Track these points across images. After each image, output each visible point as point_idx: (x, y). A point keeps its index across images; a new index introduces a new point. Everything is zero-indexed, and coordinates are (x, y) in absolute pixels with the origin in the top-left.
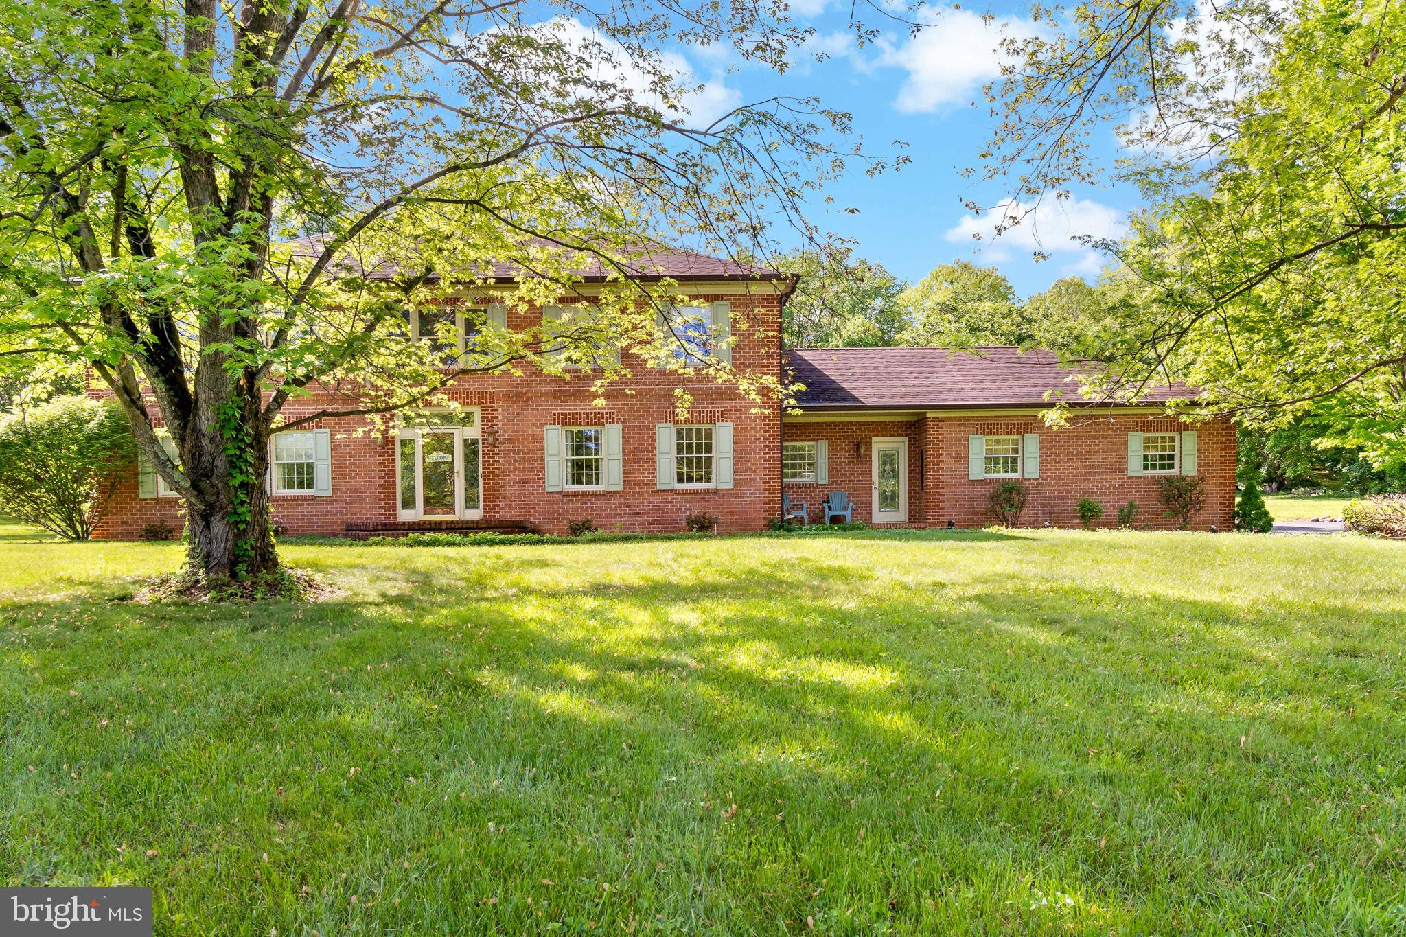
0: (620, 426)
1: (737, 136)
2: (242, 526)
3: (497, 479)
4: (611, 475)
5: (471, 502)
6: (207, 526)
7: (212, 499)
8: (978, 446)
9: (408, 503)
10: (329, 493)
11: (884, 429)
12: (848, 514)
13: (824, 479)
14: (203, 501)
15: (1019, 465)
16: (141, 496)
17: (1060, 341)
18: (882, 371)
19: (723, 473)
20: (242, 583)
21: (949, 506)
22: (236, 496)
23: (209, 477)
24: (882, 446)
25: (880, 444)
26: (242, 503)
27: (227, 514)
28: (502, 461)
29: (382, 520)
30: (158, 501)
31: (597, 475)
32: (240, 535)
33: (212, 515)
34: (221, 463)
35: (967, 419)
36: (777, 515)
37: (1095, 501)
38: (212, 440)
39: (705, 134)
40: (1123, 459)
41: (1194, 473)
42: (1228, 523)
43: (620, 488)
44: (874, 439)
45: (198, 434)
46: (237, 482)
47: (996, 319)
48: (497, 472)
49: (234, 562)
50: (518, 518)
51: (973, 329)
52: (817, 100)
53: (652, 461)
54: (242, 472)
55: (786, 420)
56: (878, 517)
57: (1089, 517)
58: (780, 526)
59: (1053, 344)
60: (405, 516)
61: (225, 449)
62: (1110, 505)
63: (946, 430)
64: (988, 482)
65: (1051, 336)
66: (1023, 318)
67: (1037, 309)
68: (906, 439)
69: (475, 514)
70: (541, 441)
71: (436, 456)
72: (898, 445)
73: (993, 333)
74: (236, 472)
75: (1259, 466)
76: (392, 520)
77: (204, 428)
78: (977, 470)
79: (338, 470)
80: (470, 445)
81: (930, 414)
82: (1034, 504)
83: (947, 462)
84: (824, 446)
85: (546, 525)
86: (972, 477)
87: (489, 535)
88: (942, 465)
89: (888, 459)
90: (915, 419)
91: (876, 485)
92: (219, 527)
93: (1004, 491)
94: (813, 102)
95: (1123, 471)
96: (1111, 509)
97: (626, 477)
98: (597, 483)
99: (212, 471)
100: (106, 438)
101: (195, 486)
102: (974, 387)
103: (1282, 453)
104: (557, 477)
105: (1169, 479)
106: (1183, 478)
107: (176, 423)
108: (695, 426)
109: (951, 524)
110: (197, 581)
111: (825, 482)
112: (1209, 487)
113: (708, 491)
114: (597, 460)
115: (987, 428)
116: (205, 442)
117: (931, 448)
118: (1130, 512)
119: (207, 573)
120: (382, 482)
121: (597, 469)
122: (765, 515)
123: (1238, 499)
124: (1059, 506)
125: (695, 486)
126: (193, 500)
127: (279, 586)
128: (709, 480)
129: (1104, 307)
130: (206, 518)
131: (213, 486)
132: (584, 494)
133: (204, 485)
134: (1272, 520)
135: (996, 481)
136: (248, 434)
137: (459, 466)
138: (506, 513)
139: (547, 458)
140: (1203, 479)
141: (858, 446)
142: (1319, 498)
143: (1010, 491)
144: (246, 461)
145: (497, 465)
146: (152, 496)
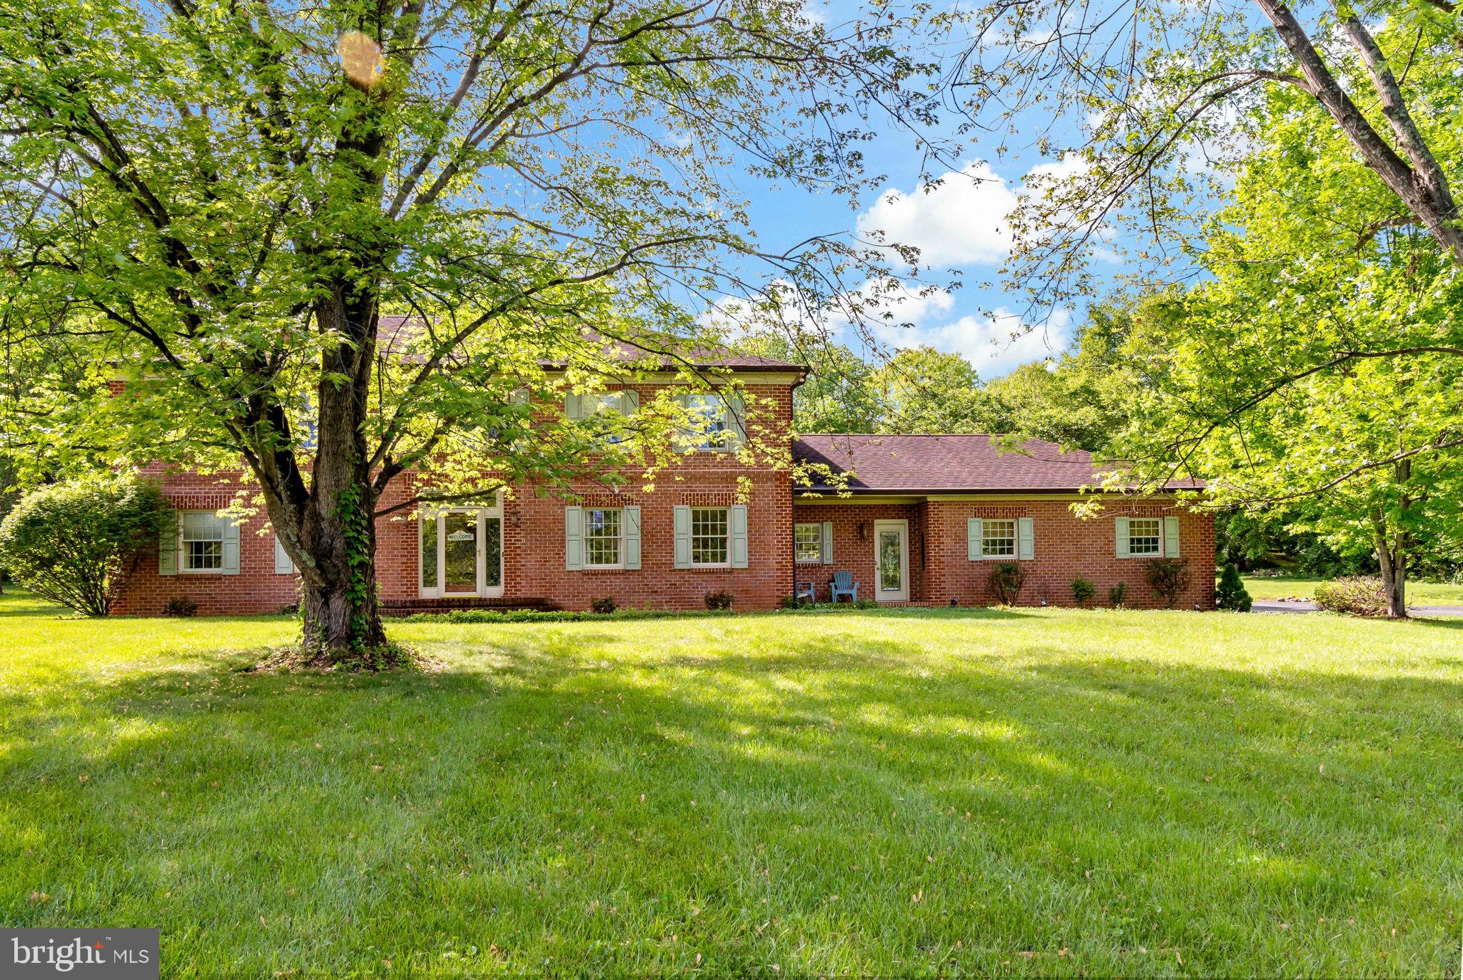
0: (639, 507)
1: (812, 262)
2: (359, 603)
3: (518, 558)
4: (630, 554)
5: (493, 579)
6: (326, 603)
7: (331, 577)
8: (976, 530)
9: (430, 581)
11: (886, 512)
12: (854, 592)
13: (829, 560)
14: (325, 579)
15: (1015, 547)
16: (161, 573)
17: (1040, 429)
18: (882, 456)
19: (738, 554)
20: (361, 654)
21: (950, 586)
22: (354, 575)
23: (329, 558)
24: (884, 528)
25: (882, 527)
26: (359, 581)
27: (346, 591)
28: (523, 540)
29: (404, 597)
30: (178, 578)
31: (615, 555)
32: (356, 610)
33: (332, 592)
34: (339, 544)
35: (965, 503)
36: (790, 594)
37: (1089, 581)
38: (332, 523)
39: (783, 258)
40: (1111, 542)
41: (1177, 556)
42: (1210, 602)
43: (639, 567)
44: (876, 521)
45: (316, 517)
46: (355, 562)
47: (975, 406)
48: (518, 551)
49: (351, 637)
50: (539, 596)
51: (956, 416)
52: (882, 233)
53: (669, 542)
54: (359, 552)
55: (797, 503)
56: (881, 596)
57: (1082, 597)
58: (790, 605)
59: (1034, 431)
60: (427, 593)
61: (344, 532)
62: (1102, 587)
63: (946, 513)
64: (986, 563)
65: (1031, 424)
66: (1003, 406)
67: (1015, 397)
68: (906, 521)
69: (496, 592)
70: (562, 521)
71: (460, 535)
72: (899, 527)
73: (974, 420)
74: (353, 553)
75: (1220, 547)
76: (413, 598)
77: (323, 512)
78: (975, 551)
80: (492, 525)
81: (931, 498)
82: (1031, 584)
83: (948, 542)
84: (828, 528)
85: (565, 603)
86: (971, 559)
87: (527, 612)
88: (942, 547)
89: (891, 541)
90: (914, 502)
91: (878, 565)
92: (337, 603)
93: (1004, 572)
94: (879, 235)
95: (1112, 553)
96: (1102, 590)
97: (644, 556)
98: (616, 562)
99: (331, 551)
100: (135, 516)
101: (319, 566)
102: (970, 473)
103: (1242, 535)
104: (577, 556)
105: (1155, 562)
106: (1169, 560)
107: (292, 507)
108: (709, 509)
109: (953, 603)
110: (320, 653)
111: (831, 562)
112: (1191, 568)
113: (724, 571)
114: (615, 541)
115: (983, 512)
116: (325, 525)
117: (932, 530)
118: (1120, 592)
119: (329, 645)
120: (404, 560)
121: (616, 548)
122: (779, 593)
123: (1218, 581)
124: (1053, 586)
125: (711, 565)
126: (316, 578)
127: (394, 657)
128: (723, 559)
129: (1066, 392)
130: (326, 595)
131: (335, 566)
132: (604, 573)
133: (326, 564)
134: (1251, 600)
135: (994, 562)
136: (363, 518)
137: (481, 546)
138: (524, 593)
139: (568, 538)
140: (1186, 561)
141: (861, 528)
142: (1278, 578)
143: (1009, 571)
144: (362, 542)
145: (518, 544)
146: (172, 573)
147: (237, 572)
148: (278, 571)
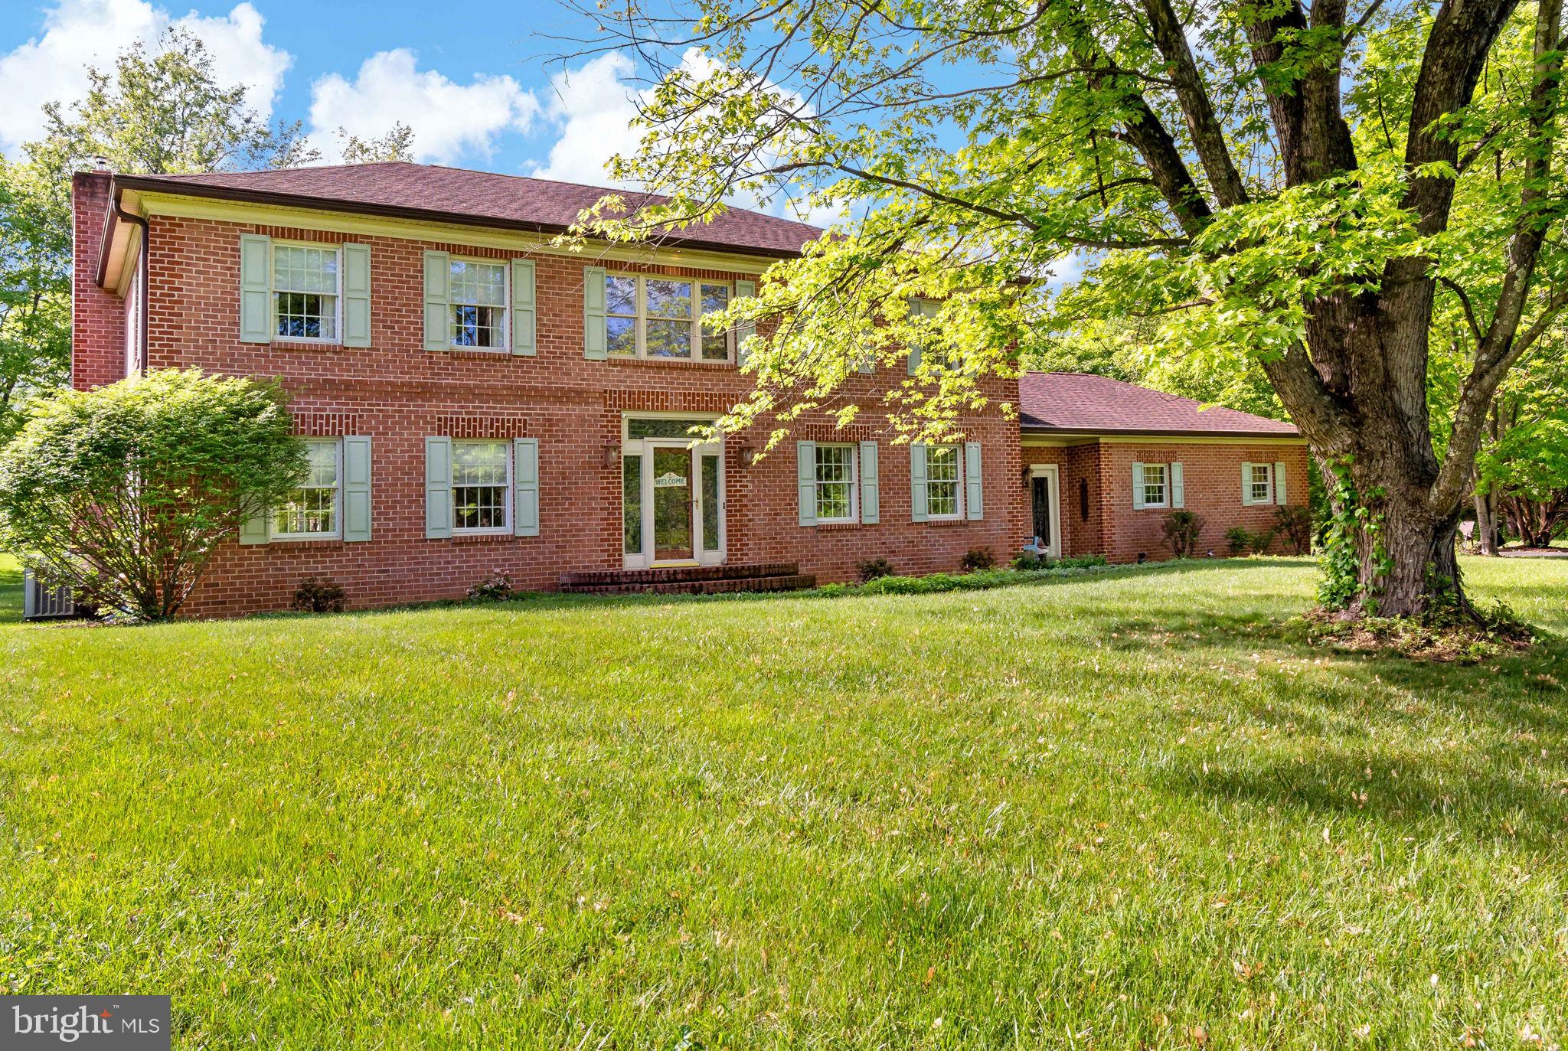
0: (875, 443)
3: (743, 511)
4: (867, 504)
5: (711, 542)
8: (1140, 474)
9: (636, 546)
10: (535, 532)
11: (1040, 455)
15: (1166, 493)
16: (243, 541)
19: (973, 502)
24: (1036, 474)
28: (750, 485)
29: (605, 569)
30: (272, 548)
35: (1129, 446)
40: (1239, 488)
41: (1285, 503)
43: (876, 520)
44: (1031, 467)
48: (745, 501)
53: (907, 487)
57: (1239, 547)
60: (632, 562)
63: (1115, 456)
64: (1148, 512)
68: (1056, 466)
69: (715, 558)
70: (795, 460)
72: (1048, 473)
76: (616, 570)
78: (1139, 499)
79: (549, 497)
80: (711, 465)
83: (1116, 491)
86: (1135, 507)
88: (1112, 494)
93: (1181, 521)
95: (1239, 500)
97: (882, 507)
98: (847, 514)
104: (811, 507)
114: (847, 486)
115: (1145, 455)
117: (1103, 475)
120: (605, 514)
122: (1011, 550)
125: (944, 517)
128: (954, 510)
132: (840, 529)
135: (1154, 511)
137: (697, 494)
138: (751, 559)
139: (801, 483)
143: (1186, 521)
145: (745, 491)
146: (261, 541)
147: (366, 537)
148: (430, 534)
